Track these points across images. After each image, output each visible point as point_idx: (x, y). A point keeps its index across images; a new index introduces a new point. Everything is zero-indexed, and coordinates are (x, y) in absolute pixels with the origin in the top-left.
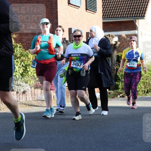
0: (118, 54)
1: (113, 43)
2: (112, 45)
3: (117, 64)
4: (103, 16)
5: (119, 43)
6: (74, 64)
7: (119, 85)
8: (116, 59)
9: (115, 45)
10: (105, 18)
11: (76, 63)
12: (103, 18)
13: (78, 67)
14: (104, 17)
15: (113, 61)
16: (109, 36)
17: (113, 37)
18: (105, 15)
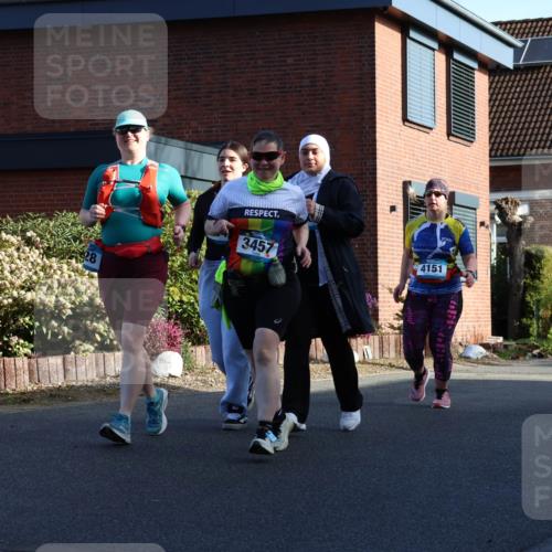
0: (528, 248)
1: (517, 218)
2: (513, 224)
3: (525, 272)
4: (491, 150)
5: (531, 219)
6: (247, 243)
7: (530, 326)
8: (523, 259)
9: (520, 224)
10: (495, 156)
11: (255, 242)
12: (490, 156)
13: (263, 255)
14: (493, 153)
15: (517, 265)
16: (507, 203)
17: (516, 204)
18: (497, 150)
